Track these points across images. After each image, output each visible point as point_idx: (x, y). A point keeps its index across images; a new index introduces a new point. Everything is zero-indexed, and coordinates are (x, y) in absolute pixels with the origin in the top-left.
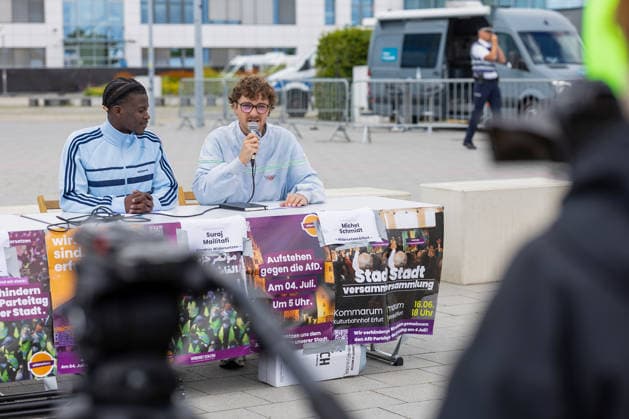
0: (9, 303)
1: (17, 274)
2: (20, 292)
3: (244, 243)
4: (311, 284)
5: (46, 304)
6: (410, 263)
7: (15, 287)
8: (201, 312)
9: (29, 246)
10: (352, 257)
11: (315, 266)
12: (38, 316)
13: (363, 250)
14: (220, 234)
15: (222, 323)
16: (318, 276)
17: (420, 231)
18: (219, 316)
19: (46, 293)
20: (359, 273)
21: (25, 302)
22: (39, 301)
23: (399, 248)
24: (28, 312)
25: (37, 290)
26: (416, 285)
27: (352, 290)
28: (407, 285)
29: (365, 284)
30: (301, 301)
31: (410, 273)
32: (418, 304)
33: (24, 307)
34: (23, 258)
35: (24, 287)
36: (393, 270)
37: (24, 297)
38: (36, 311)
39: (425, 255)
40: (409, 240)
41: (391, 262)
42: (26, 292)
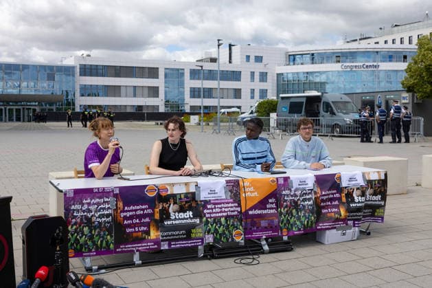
0: (226, 210)
1: (229, 198)
2: (230, 205)
3: (314, 185)
4: (337, 203)
5: (239, 210)
6: (375, 194)
7: (228, 203)
8: (298, 213)
9: (233, 186)
10: (353, 192)
11: (338, 195)
12: (236, 215)
13: (358, 189)
14: (305, 182)
15: (306, 218)
16: (339, 199)
17: (379, 181)
18: (305, 216)
19: (240, 205)
20: (356, 198)
21: (232, 209)
22: (237, 209)
23: (371, 188)
24: (233, 214)
25: (236, 205)
26: (377, 203)
27: (354, 205)
28: (374, 203)
29: (359, 202)
30: (334, 210)
31: (375, 198)
32: (378, 210)
33: (232, 211)
34: (231, 191)
35: (232, 203)
36: (368, 196)
37: (231, 207)
38: (236, 213)
39: (380, 190)
40: (375, 184)
41: (367, 193)
42: (232, 205)
